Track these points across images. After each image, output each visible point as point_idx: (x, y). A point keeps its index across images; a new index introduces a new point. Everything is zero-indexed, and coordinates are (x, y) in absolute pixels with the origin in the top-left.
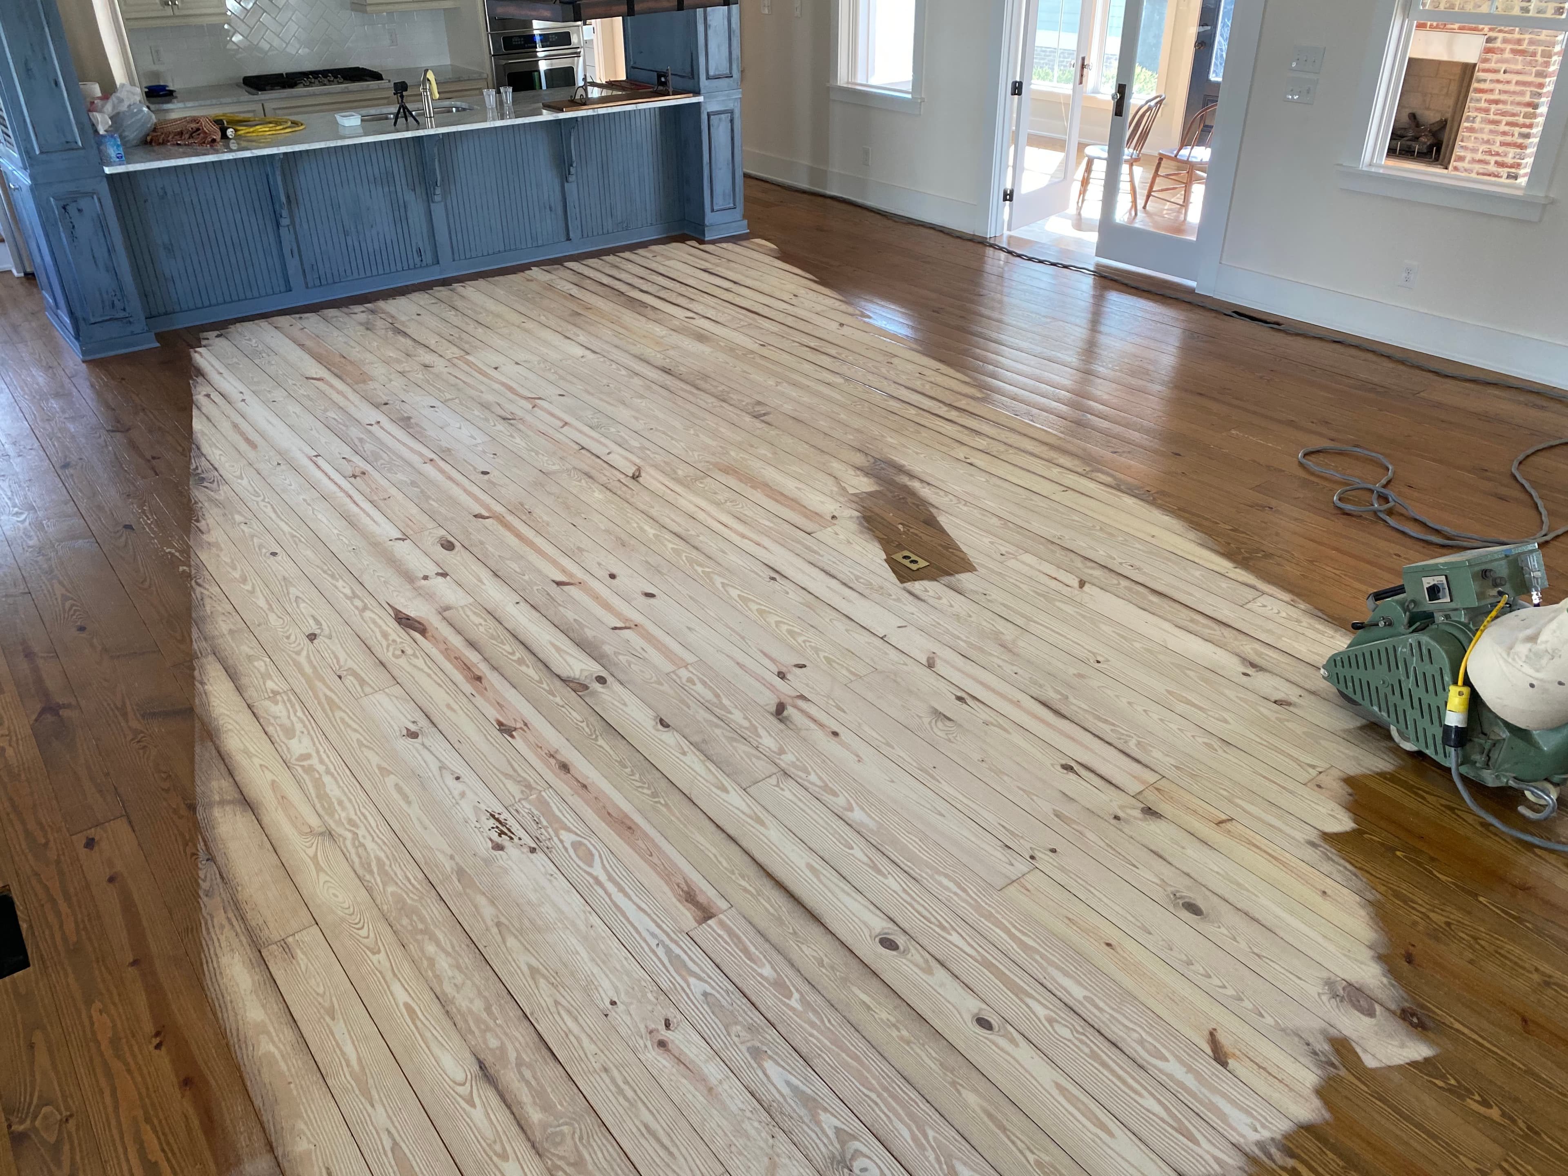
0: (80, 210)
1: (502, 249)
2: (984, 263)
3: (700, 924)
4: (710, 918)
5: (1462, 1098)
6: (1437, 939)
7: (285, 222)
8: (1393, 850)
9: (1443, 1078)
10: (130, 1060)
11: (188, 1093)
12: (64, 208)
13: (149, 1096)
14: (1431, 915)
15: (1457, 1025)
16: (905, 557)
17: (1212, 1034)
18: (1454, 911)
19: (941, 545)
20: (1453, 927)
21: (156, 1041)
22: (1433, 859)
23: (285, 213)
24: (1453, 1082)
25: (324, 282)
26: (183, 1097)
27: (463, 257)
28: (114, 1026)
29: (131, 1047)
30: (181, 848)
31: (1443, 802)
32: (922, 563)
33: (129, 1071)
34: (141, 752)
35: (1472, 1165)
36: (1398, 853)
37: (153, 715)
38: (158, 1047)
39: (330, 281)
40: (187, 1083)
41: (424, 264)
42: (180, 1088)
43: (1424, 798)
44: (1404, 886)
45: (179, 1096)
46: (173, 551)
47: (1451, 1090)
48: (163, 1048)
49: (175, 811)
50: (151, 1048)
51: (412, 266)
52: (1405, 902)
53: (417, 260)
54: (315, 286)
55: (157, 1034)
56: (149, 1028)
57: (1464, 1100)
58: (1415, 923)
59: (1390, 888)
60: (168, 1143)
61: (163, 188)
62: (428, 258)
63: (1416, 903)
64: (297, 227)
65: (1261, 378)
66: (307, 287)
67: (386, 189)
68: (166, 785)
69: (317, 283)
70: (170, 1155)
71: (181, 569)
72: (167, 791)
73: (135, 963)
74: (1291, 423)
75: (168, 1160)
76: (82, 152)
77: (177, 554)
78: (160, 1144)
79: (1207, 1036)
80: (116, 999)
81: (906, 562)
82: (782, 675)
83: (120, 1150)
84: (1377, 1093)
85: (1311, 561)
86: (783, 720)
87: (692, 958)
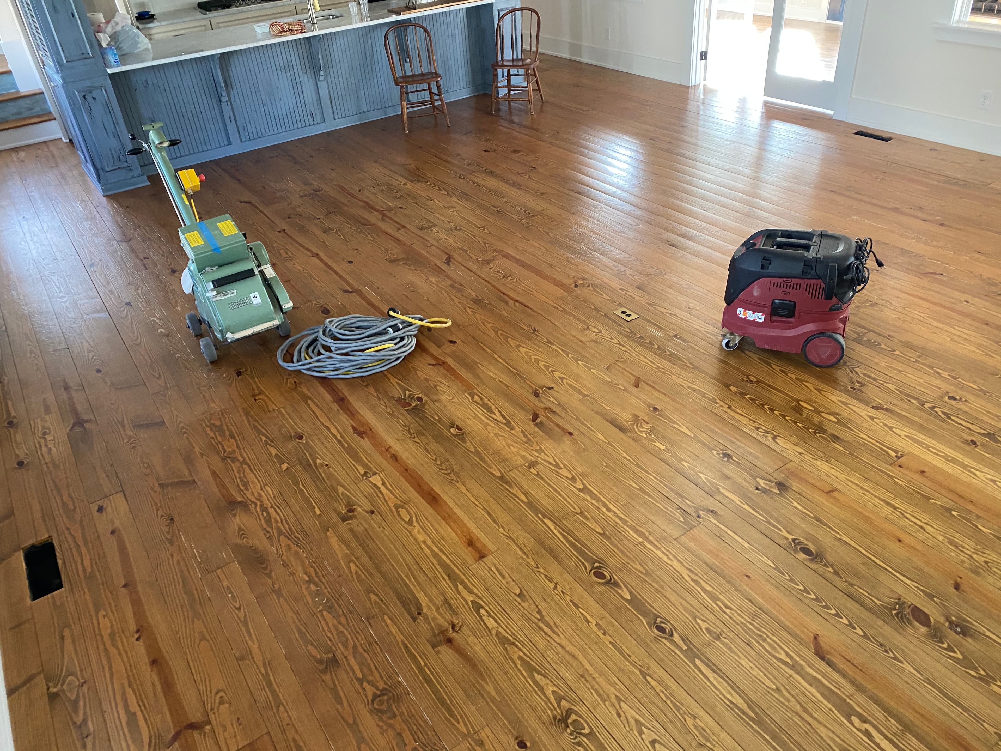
0: (94, 98)
1: (366, 110)
2: (687, 104)
3: (477, 561)
4: (483, 557)
5: (988, 683)
6: (978, 573)
7: (225, 99)
8: (949, 510)
9: (975, 669)
10: (121, 648)
11: (155, 669)
12: (84, 97)
13: (131, 670)
14: (975, 556)
15: (988, 633)
16: (622, 312)
17: (815, 638)
18: (991, 553)
19: (647, 303)
20: (989, 564)
21: (137, 636)
22: (978, 517)
23: (224, 93)
24: (982, 672)
25: (252, 138)
26: (152, 671)
27: (340, 116)
28: (112, 626)
29: (121, 639)
30: (155, 512)
31: (988, 476)
32: (634, 316)
33: (120, 654)
34: (132, 450)
35: (992, 730)
36: (954, 513)
37: (141, 426)
38: (138, 639)
39: (256, 136)
40: (154, 662)
41: (315, 122)
42: (150, 665)
43: (975, 474)
44: (957, 535)
45: (150, 670)
46: (155, 319)
47: (981, 678)
48: (141, 640)
49: (152, 489)
50: (134, 640)
51: (307, 124)
52: (957, 547)
53: (311, 120)
54: (246, 141)
55: (137, 631)
56: (133, 627)
57: (990, 685)
58: (963, 562)
59: (947, 538)
60: (142, 701)
61: (146, 81)
62: (318, 119)
63: (963, 547)
64: (233, 101)
65: (876, 178)
66: (241, 142)
67: (288, 74)
68: (147, 471)
69: (248, 138)
70: (143, 708)
71: (159, 330)
72: (148, 475)
73: (125, 586)
74: (896, 210)
75: (142, 711)
76: (93, 60)
77: (158, 321)
78: (138, 702)
79: (812, 639)
80: (114, 609)
81: (623, 316)
82: (537, 395)
83: (113, 704)
84: (928, 679)
85: (904, 308)
86: (536, 425)
87: (472, 583)
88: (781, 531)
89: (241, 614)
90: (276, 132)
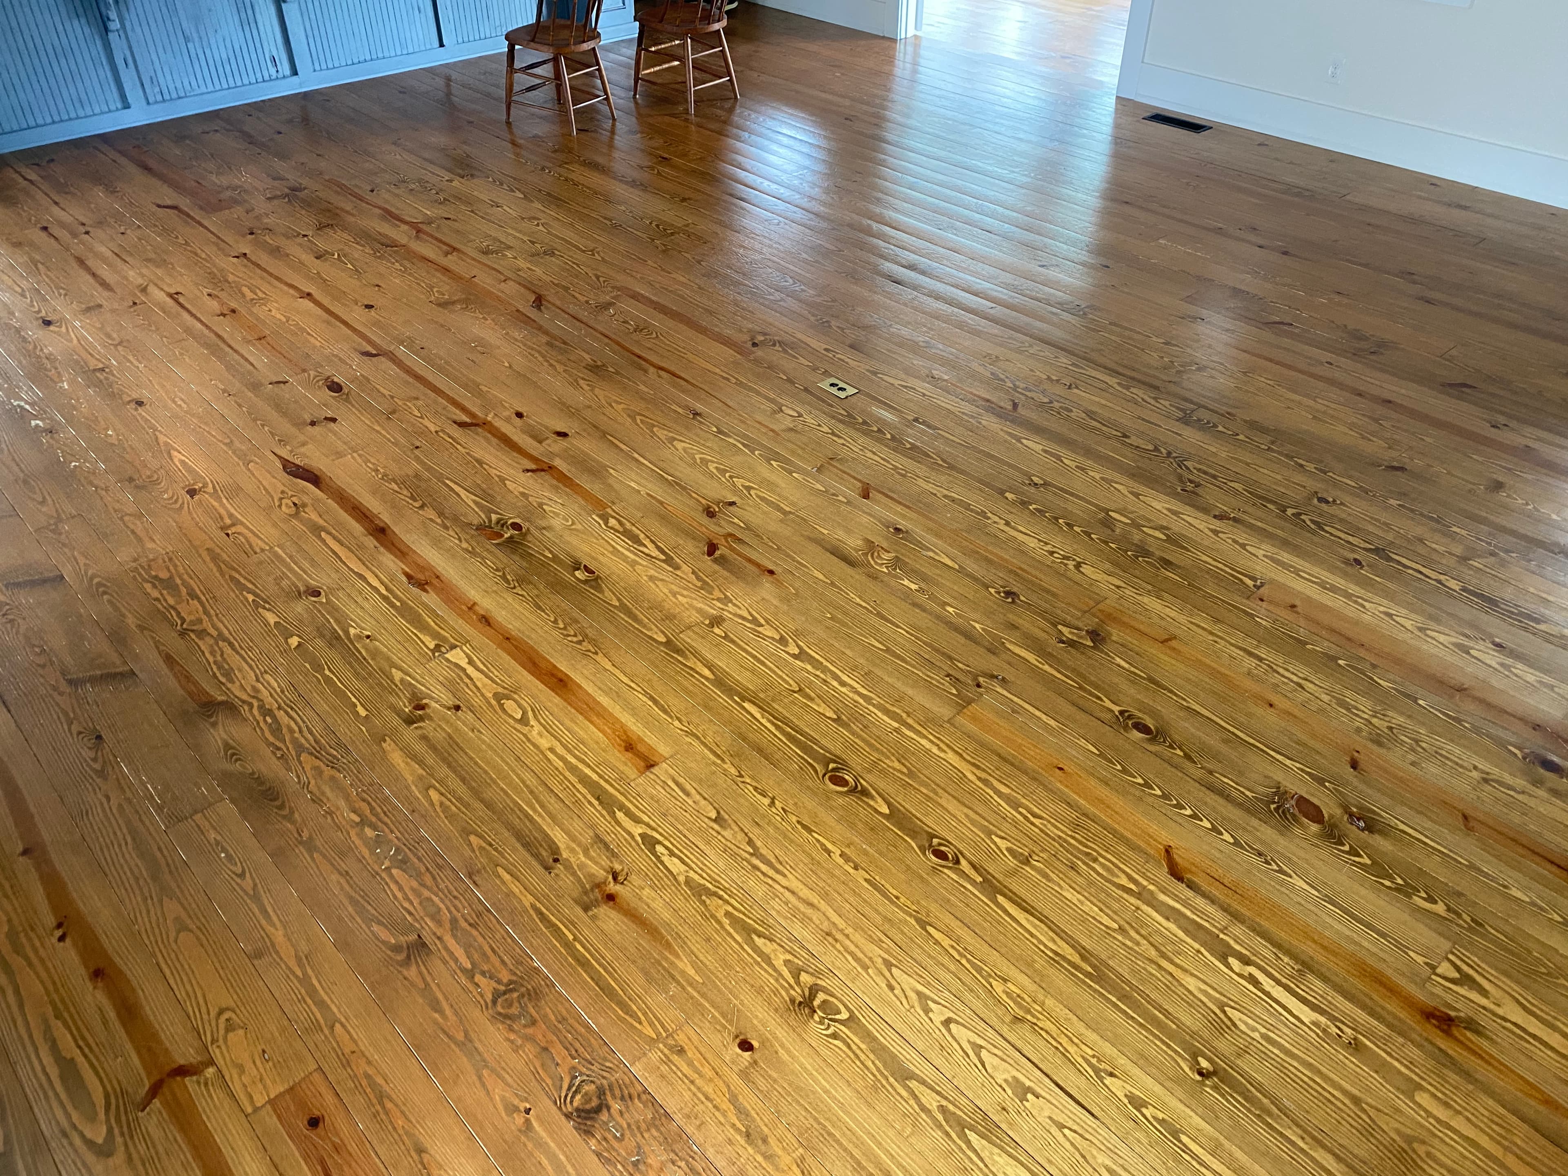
1: (368, 58)
2: (894, 66)
3: (642, 773)
4: (652, 766)
5: (1409, 896)
6: (1380, 744)
7: (114, 26)
8: (1335, 659)
9: (1390, 878)
10: (31, 955)
11: (100, 984)
13: (57, 990)
14: (1374, 721)
15: (1402, 827)
16: (832, 385)
17: (1167, 851)
18: (1395, 715)
19: (868, 371)
20: (1395, 731)
21: (59, 933)
22: (1374, 666)
24: (1400, 881)
25: (167, 97)
26: (95, 988)
27: (324, 67)
28: (9, 921)
29: (30, 939)
30: (66, 727)
31: (1382, 609)
32: (851, 391)
33: (30, 964)
34: (9, 626)
35: (1420, 960)
36: (1341, 662)
37: (18, 585)
38: (61, 939)
39: (174, 96)
40: (97, 974)
41: (280, 75)
42: (91, 980)
43: (1364, 607)
44: (1348, 693)
45: (91, 988)
46: (22, 404)
47: (1398, 889)
48: (68, 940)
49: (55, 688)
50: (54, 940)
51: (267, 77)
52: (1348, 710)
53: (273, 71)
54: (156, 102)
55: (59, 926)
56: (50, 921)
57: (1411, 898)
58: (1358, 730)
59: (1333, 697)
60: (83, 1038)
62: (285, 69)
63: (1358, 709)
64: (130, 31)
65: (1187, 184)
66: (148, 103)
68: (41, 660)
69: (159, 98)
70: (86, 1050)
71: (33, 423)
72: (43, 666)
73: (25, 852)
74: (1219, 231)
75: (86, 1056)
77: (27, 407)
78: (76, 1041)
79: (1163, 853)
80: (10, 893)
81: (834, 390)
82: (711, 514)
83: (30, 1049)
84: (1326, 896)
85: (1245, 373)
86: (715, 561)
87: (637, 807)
88: (1102, 700)
89: (248, 883)
90: (211, 88)
